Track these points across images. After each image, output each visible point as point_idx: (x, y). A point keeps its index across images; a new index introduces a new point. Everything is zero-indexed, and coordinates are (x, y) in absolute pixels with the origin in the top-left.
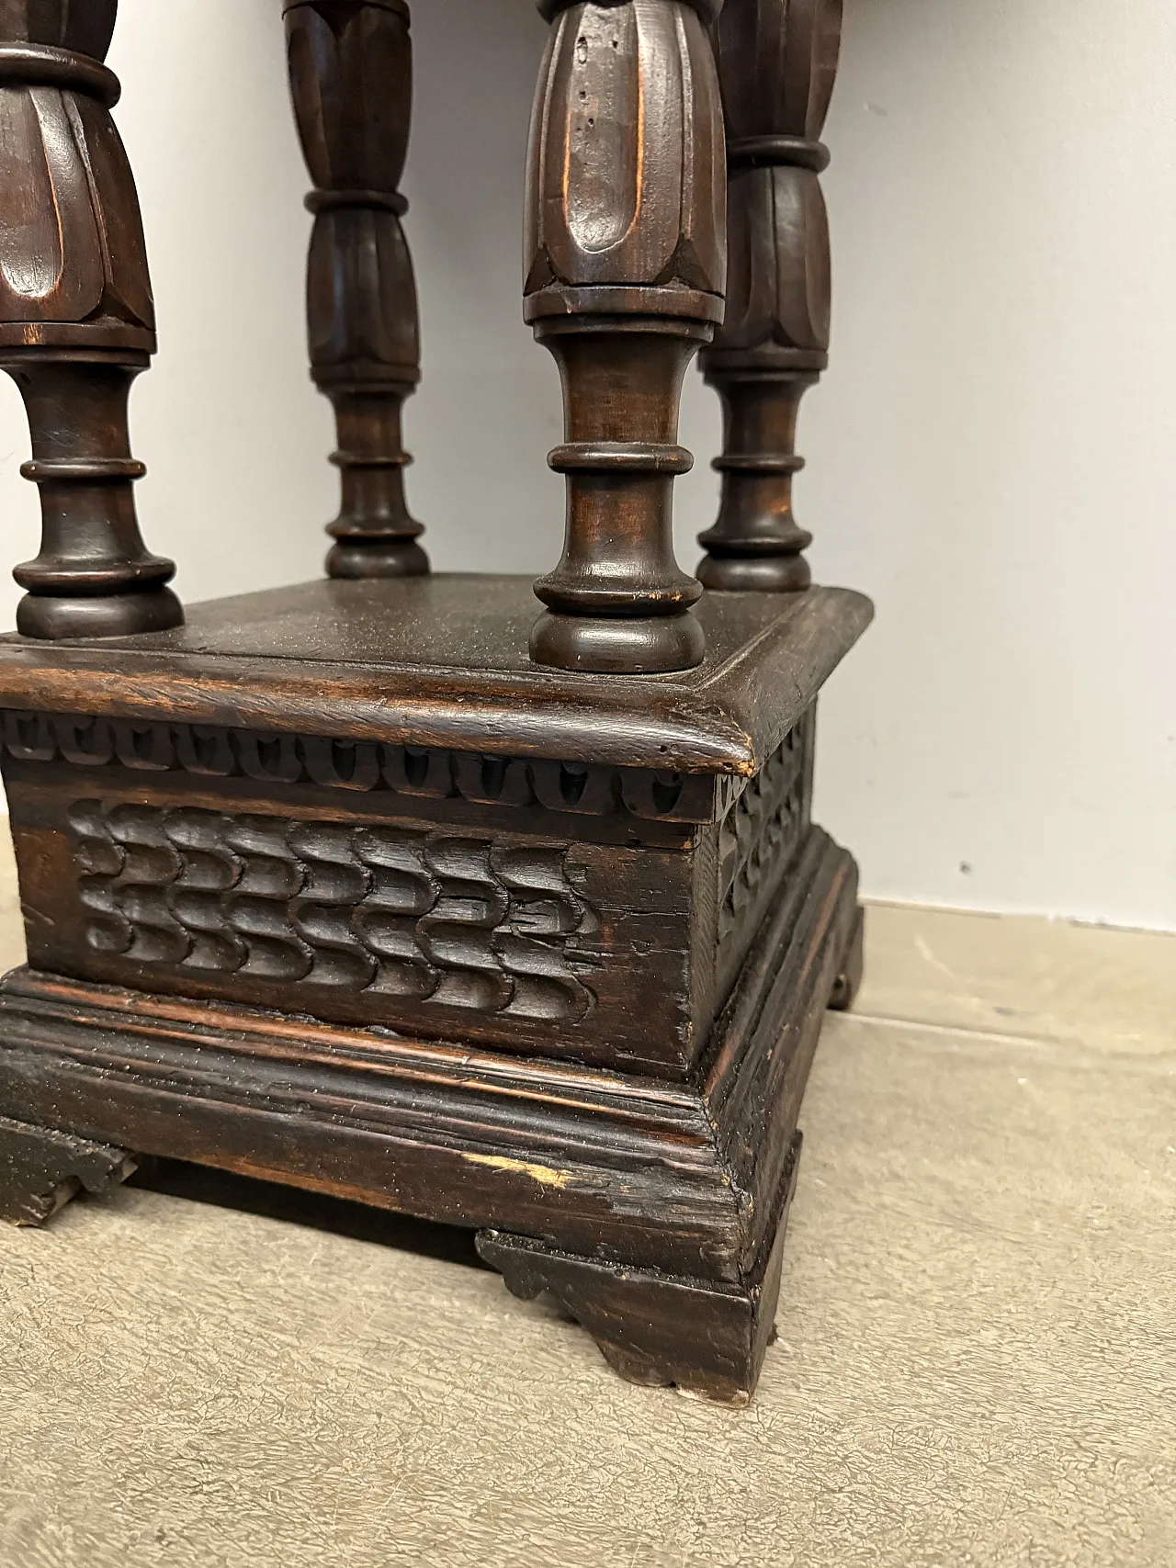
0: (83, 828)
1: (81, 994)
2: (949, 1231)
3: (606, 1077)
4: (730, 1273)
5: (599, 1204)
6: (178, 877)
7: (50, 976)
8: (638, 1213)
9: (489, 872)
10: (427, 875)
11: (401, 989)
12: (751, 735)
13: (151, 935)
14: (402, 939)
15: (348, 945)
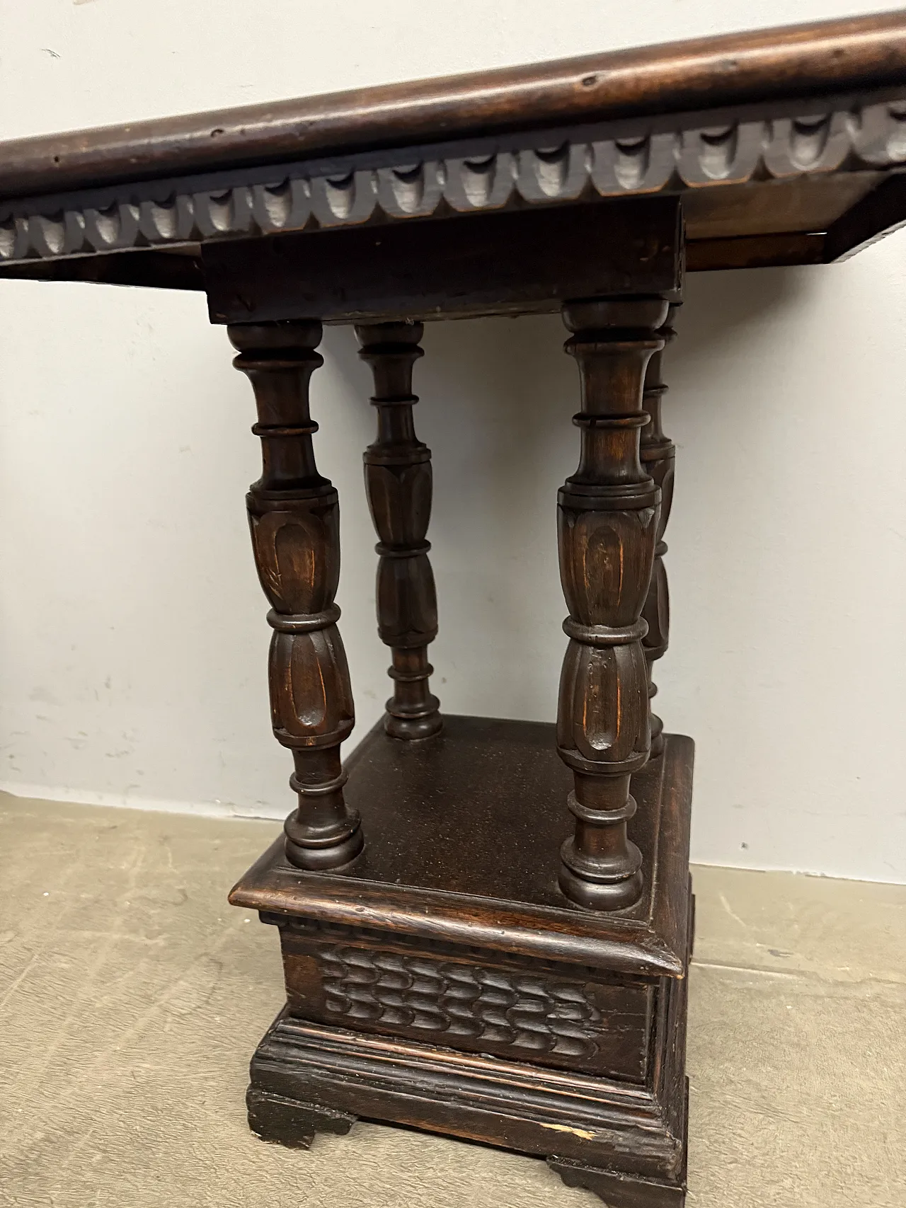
0: (327, 957)
1: (324, 1034)
2: (762, 1116)
3: (606, 1083)
4: (671, 1176)
5: (609, 1146)
6: (378, 982)
7: (302, 1021)
8: (627, 1150)
9: (546, 992)
10: (513, 990)
11: (498, 1038)
12: (681, 959)
13: (361, 1005)
14: (497, 1016)
15: (470, 1018)
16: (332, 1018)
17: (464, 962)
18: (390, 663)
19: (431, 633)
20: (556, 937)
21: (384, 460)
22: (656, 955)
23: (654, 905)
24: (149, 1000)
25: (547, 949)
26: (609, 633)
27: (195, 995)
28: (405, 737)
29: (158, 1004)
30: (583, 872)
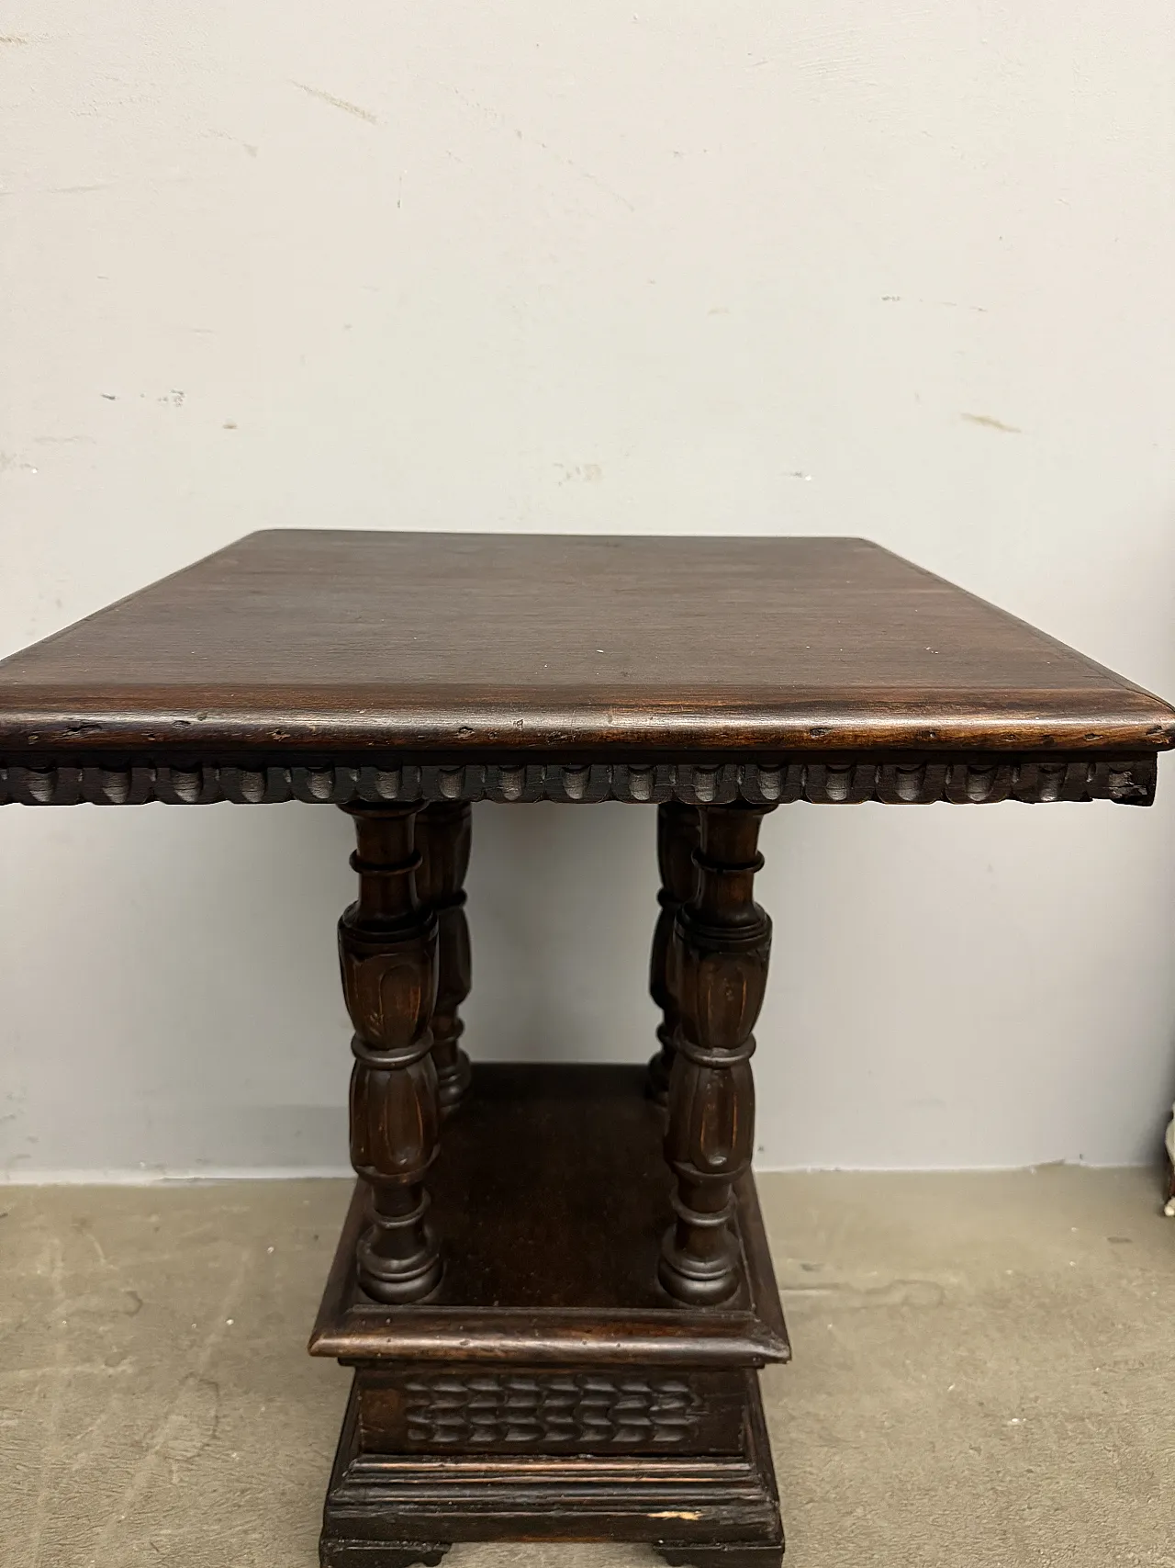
0: (413, 1387)
1: (407, 1466)
2: (826, 1449)
4: (772, 1536)
5: (715, 1522)
6: (469, 1404)
8: (731, 1522)
9: (650, 1388)
10: (616, 1391)
11: (598, 1438)
13: (448, 1430)
14: (597, 1417)
15: (569, 1424)
16: (414, 1447)
17: (568, 1372)
20: (674, 1341)
22: (766, 1345)
23: (752, 1290)
24: (140, 1448)
26: (727, 1056)
27: (195, 1431)
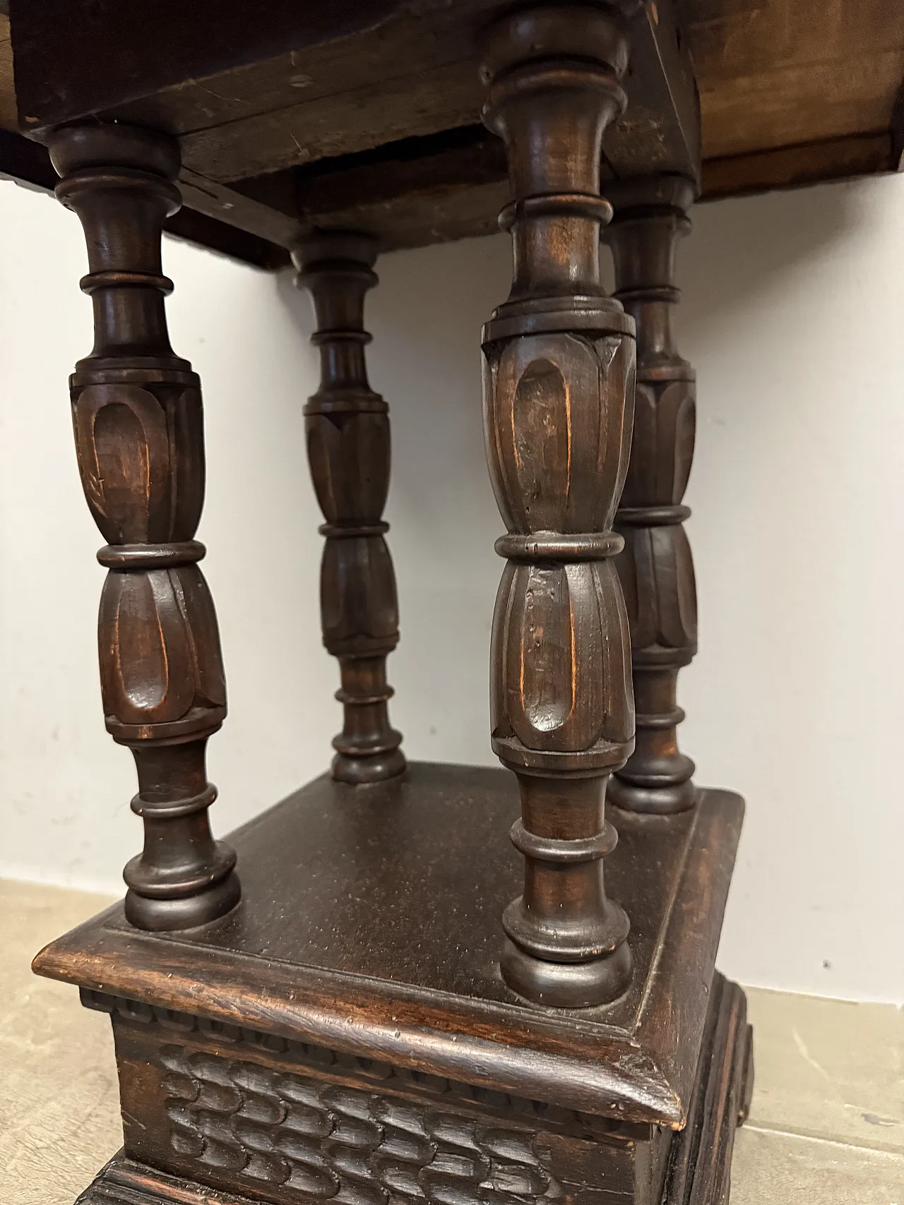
0: (172, 1065)
1: (166, 1188)
6: (239, 1110)
7: (141, 1166)
9: (476, 1142)
10: (428, 1137)
12: (679, 1095)
13: (218, 1146)
14: (407, 1179)
15: (366, 1179)
16: (179, 1164)
17: (357, 1085)
18: (338, 685)
19: (390, 640)
20: (479, 1045)
21: (328, 407)
22: (637, 1085)
23: (647, 1005)
25: (462, 1066)
26: (557, 540)
27: (62, 1123)
28: (352, 781)
29: (14, 1130)
30: (530, 943)
